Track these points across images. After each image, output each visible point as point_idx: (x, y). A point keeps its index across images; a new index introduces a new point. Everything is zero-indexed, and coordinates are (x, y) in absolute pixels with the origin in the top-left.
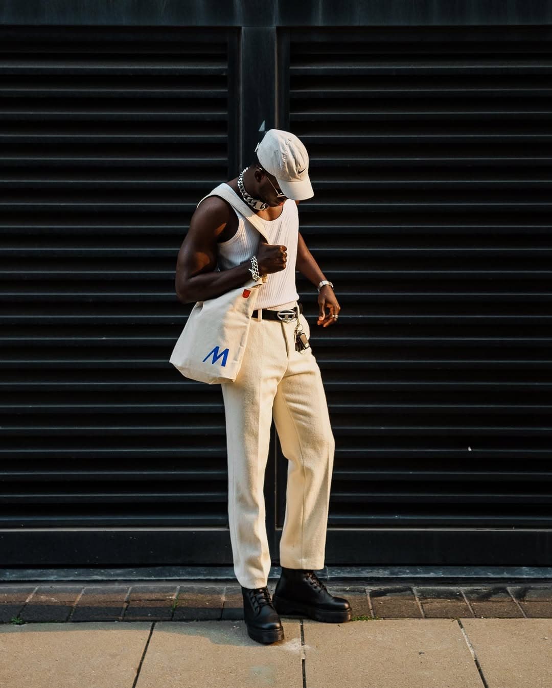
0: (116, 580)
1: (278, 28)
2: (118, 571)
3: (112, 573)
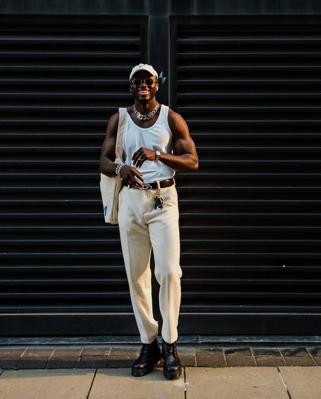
0: (74, 344)
1: (170, 17)
2: (76, 339)
3: (72, 340)
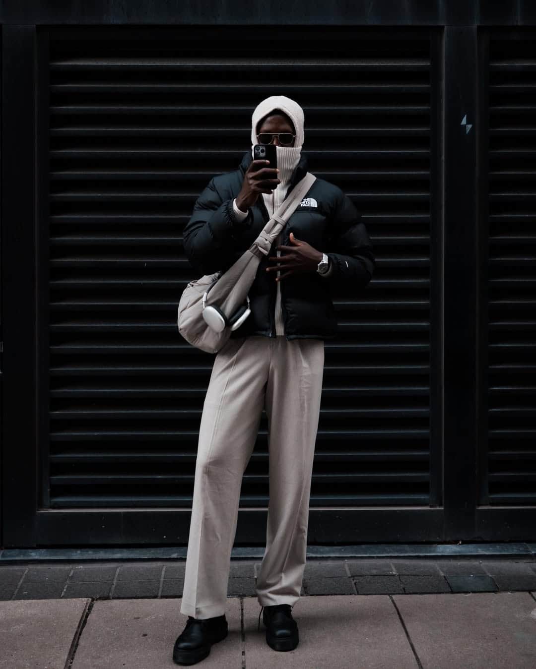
1: (479, 27)
2: (327, 548)
3: (321, 550)
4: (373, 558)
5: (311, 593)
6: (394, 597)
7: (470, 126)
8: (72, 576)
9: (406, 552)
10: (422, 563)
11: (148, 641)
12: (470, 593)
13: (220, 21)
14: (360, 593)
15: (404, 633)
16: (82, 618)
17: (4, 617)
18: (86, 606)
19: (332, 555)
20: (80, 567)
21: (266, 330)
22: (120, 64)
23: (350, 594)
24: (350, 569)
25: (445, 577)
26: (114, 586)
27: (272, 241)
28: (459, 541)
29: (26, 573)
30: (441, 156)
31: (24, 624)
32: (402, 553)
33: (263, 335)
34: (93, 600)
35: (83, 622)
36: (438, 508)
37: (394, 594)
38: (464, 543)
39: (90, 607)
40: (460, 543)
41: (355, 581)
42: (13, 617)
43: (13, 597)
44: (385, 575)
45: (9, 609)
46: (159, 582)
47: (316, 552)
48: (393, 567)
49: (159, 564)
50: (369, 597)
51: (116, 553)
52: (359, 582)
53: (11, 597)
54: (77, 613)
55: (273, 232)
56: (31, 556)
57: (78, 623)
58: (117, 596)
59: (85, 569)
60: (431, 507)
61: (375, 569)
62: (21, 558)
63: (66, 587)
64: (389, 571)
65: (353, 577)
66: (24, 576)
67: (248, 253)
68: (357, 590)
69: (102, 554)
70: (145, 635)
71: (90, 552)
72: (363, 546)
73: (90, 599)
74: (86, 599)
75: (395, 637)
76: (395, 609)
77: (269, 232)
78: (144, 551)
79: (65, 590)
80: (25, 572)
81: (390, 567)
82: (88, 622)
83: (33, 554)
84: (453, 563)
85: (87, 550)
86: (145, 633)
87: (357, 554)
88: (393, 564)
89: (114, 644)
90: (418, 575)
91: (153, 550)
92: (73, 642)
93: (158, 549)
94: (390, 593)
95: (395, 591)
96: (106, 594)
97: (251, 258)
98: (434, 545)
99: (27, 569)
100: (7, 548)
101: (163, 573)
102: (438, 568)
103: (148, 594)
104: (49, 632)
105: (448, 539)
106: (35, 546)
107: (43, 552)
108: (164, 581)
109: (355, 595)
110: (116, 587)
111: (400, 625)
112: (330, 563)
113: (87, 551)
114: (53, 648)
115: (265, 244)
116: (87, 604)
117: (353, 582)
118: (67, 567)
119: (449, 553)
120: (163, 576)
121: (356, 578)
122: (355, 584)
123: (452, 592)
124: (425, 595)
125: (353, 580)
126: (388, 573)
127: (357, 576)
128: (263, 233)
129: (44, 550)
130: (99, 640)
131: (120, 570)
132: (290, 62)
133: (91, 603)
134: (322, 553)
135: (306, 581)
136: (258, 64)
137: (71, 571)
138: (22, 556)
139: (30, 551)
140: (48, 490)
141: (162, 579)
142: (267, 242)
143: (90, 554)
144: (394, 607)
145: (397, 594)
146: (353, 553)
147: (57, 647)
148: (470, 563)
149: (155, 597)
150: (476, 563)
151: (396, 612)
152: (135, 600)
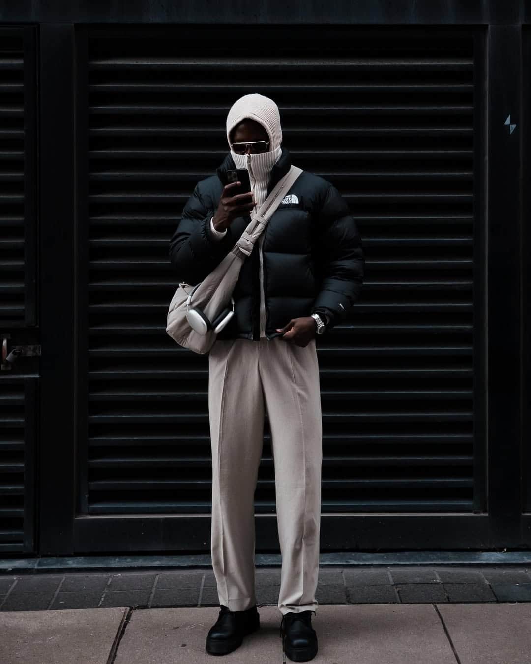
2: (369, 556)
3: (364, 557)
4: (417, 565)
5: (353, 602)
6: (438, 606)
7: (514, 126)
8: (110, 585)
9: (449, 559)
10: (466, 571)
11: (187, 652)
12: (515, 602)
13: (261, 20)
14: (403, 602)
15: (449, 643)
16: (120, 628)
17: (40, 628)
18: (124, 616)
19: (375, 562)
20: (118, 575)
21: (248, 333)
22: (159, 63)
23: (394, 603)
24: (393, 577)
25: (490, 586)
26: (153, 595)
27: (254, 242)
28: (505, 548)
29: (62, 582)
30: (484, 156)
31: (60, 635)
32: (445, 560)
33: (245, 338)
34: (131, 609)
35: (121, 632)
36: (483, 515)
37: (438, 603)
38: (509, 550)
39: (129, 617)
40: (505, 550)
41: (398, 589)
42: (50, 628)
43: (50, 607)
44: (428, 584)
45: (45, 620)
46: (198, 590)
47: (359, 560)
48: (436, 574)
49: (199, 571)
50: (412, 606)
51: (155, 561)
52: (402, 590)
53: (48, 608)
54: (114, 622)
55: (255, 232)
56: (68, 564)
57: (115, 634)
58: (155, 605)
59: (123, 577)
60: (475, 513)
61: (418, 577)
62: (58, 566)
63: (104, 595)
64: (433, 580)
65: (396, 585)
66: (61, 584)
67: (231, 254)
68: (400, 598)
69: (140, 562)
70: (184, 645)
71: (129, 560)
72: (407, 553)
73: (128, 608)
74: (124, 608)
75: (439, 647)
76: (439, 619)
77: (251, 233)
78: (184, 558)
79: (103, 599)
80: (61, 580)
81: (434, 575)
82: (126, 632)
83: (70, 562)
84: (498, 571)
85: (124, 557)
86: (184, 644)
87: (399, 561)
88: (437, 572)
89: (152, 655)
90: (462, 584)
91: (193, 558)
92: (110, 653)
93: (199, 556)
94: (434, 601)
95: (439, 600)
96: (144, 604)
97: (234, 259)
98: (478, 553)
99: (64, 577)
100: (44, 556)
101: (203, 581)
102: (483, 577)
103: (188, 603)
104: (86, 643)
105: (493, 547)
106: (73, 554)
107: (80, 560)
108: (204, 589)
109: (398, 603)
110: (154, 596)
111: (445, 635)
112: (373, 571)
113: (126, 559)
114: (90, 659)
115: (247, 245)
116: (125, 613)
117: (396, 590)
118: (105, 575)
119: (494, 561)
120: (203, 584)
121: (399, 586)
122: (398, 592)
123: (498, 602)
124: (470, 604)
125: (396, 588)
126: (432, 581)
127: (400, 584)
128: (245, 234)
129: (82, 558)
130: (137, 651)
131: (159, 578)
132: (332, 62)
133: (129, 613)
134: (364, 560)
135: (348, 589)
136: (299, 64)
137: (108, 579)
138: (59, 564)
139: (67, 559)
140: (87, 496)
141: (202, 587)
142: (248, 243)
143: (128, 562)
144: (438, 617)
145: (441, 603)
146: (395, 561)
147: (93, 659)
148: (516, 571)
149: (195, 606)
150: (521, 571)
151: (441, 622)
152: (173, 609)
